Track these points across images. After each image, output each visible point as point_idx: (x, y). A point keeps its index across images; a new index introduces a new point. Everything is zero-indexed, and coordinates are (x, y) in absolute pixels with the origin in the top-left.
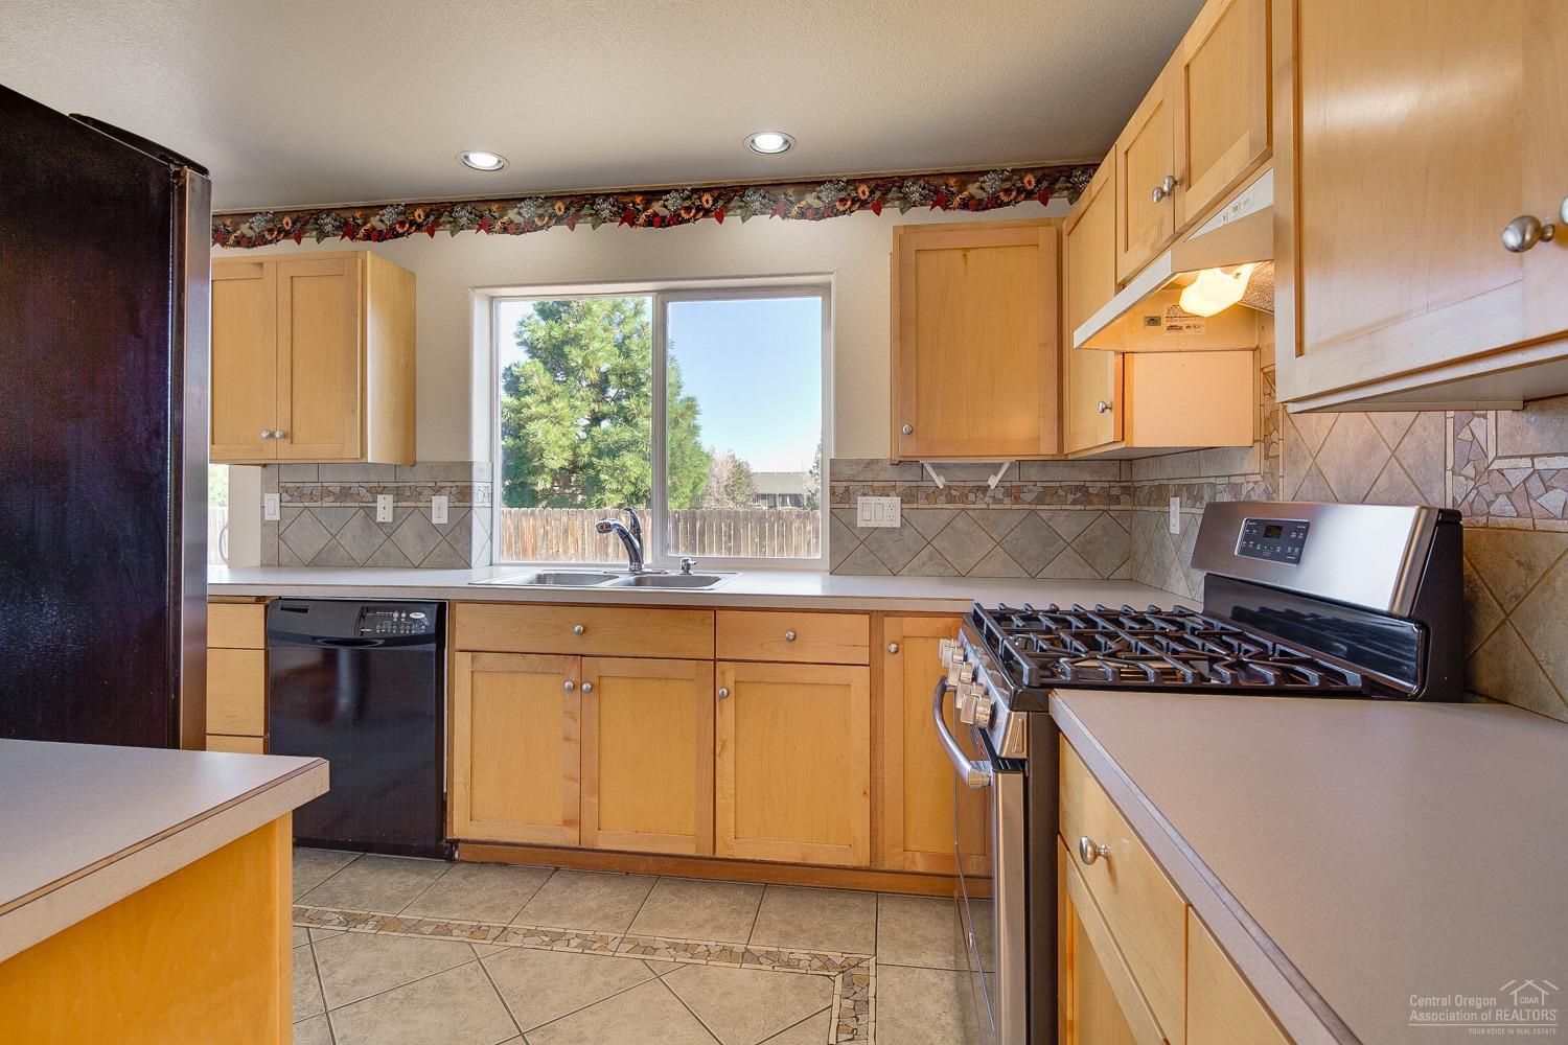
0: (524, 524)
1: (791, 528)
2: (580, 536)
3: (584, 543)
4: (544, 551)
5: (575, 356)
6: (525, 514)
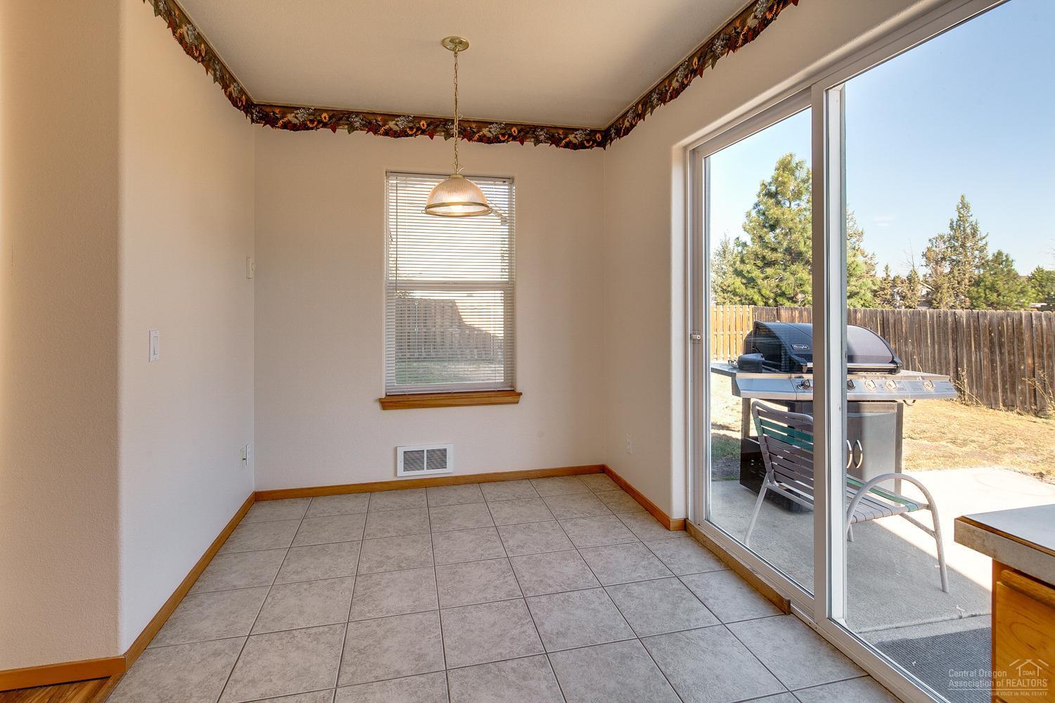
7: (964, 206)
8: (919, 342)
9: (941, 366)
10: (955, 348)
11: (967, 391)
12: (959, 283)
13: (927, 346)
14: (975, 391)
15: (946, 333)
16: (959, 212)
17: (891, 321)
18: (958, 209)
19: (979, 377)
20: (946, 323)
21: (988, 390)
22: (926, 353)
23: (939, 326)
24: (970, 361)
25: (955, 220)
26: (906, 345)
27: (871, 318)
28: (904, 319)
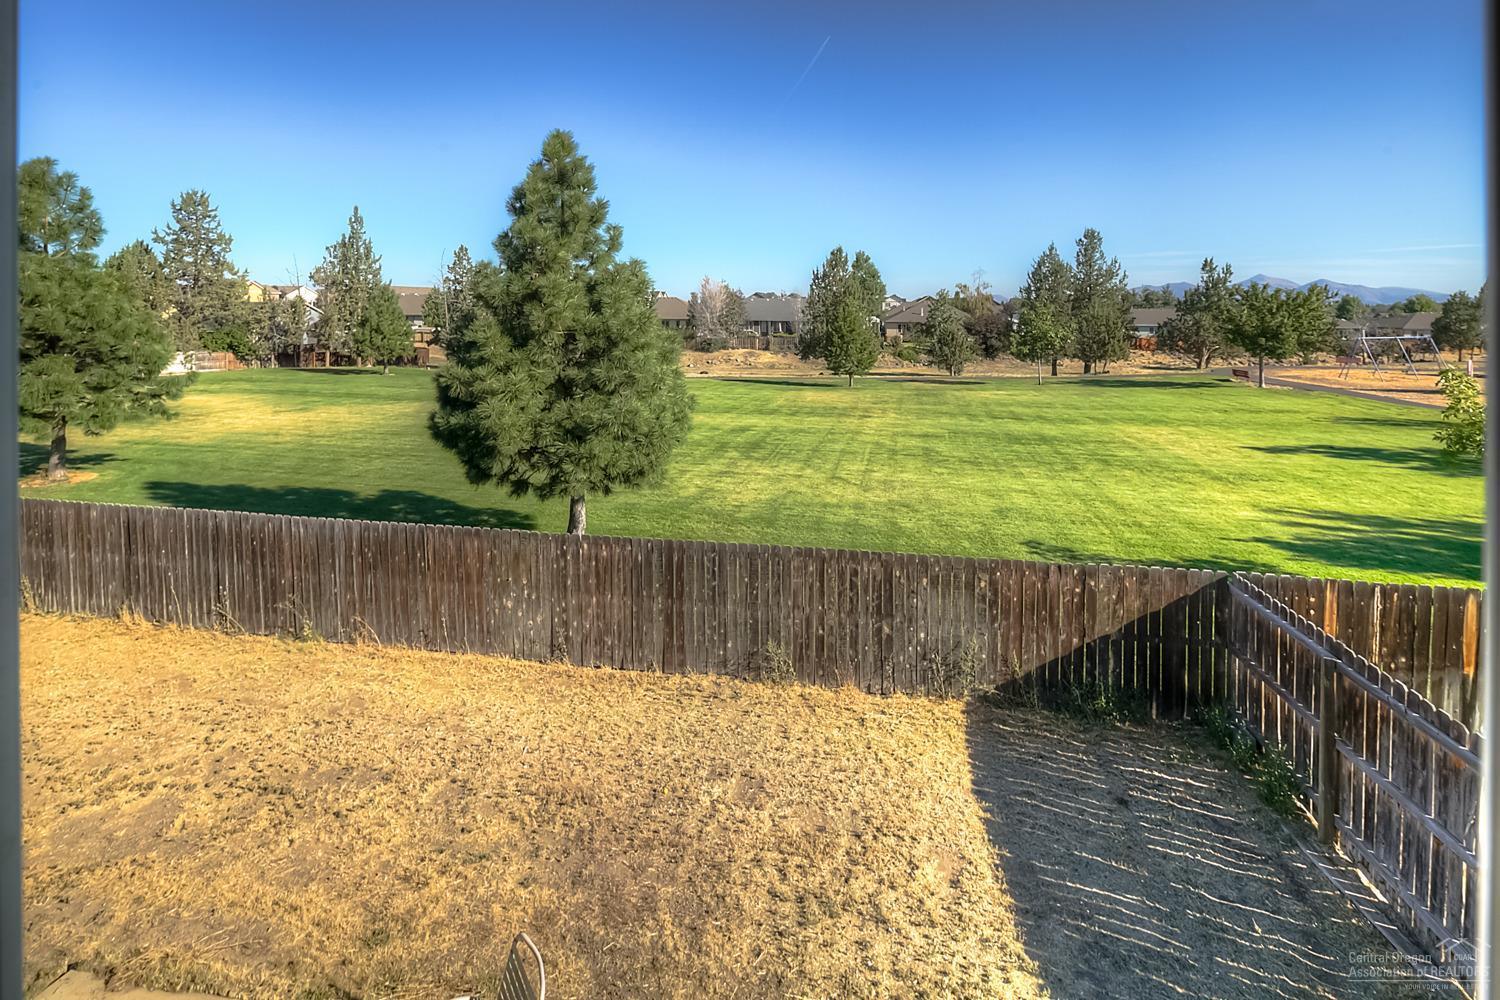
0: (468, 544)
1: (789, 568)
2: (533, 565)
3: (538, 572)
4: (491, 579)
5: (536, 316)
6: (469, 533)
7: (357, 220)
8: (174, 554)
9: (200, 583)
10: (216, 560)
11: (229, 617)
12: (351, 314)
13: (184, 558)
14: (237, 614)
15: (205, 541)
16: (353, 227)
17: (139, 524)
18: (351, 223)
19: (242, 594)
20: (206, 529)
21: (250, 612)
22: (183, 568)
23: (197, 531)
24: (231, 577)
25: (347, 236)
26: (158, 557)
27: (111, 517)
28: (156, 521)
